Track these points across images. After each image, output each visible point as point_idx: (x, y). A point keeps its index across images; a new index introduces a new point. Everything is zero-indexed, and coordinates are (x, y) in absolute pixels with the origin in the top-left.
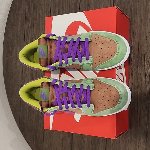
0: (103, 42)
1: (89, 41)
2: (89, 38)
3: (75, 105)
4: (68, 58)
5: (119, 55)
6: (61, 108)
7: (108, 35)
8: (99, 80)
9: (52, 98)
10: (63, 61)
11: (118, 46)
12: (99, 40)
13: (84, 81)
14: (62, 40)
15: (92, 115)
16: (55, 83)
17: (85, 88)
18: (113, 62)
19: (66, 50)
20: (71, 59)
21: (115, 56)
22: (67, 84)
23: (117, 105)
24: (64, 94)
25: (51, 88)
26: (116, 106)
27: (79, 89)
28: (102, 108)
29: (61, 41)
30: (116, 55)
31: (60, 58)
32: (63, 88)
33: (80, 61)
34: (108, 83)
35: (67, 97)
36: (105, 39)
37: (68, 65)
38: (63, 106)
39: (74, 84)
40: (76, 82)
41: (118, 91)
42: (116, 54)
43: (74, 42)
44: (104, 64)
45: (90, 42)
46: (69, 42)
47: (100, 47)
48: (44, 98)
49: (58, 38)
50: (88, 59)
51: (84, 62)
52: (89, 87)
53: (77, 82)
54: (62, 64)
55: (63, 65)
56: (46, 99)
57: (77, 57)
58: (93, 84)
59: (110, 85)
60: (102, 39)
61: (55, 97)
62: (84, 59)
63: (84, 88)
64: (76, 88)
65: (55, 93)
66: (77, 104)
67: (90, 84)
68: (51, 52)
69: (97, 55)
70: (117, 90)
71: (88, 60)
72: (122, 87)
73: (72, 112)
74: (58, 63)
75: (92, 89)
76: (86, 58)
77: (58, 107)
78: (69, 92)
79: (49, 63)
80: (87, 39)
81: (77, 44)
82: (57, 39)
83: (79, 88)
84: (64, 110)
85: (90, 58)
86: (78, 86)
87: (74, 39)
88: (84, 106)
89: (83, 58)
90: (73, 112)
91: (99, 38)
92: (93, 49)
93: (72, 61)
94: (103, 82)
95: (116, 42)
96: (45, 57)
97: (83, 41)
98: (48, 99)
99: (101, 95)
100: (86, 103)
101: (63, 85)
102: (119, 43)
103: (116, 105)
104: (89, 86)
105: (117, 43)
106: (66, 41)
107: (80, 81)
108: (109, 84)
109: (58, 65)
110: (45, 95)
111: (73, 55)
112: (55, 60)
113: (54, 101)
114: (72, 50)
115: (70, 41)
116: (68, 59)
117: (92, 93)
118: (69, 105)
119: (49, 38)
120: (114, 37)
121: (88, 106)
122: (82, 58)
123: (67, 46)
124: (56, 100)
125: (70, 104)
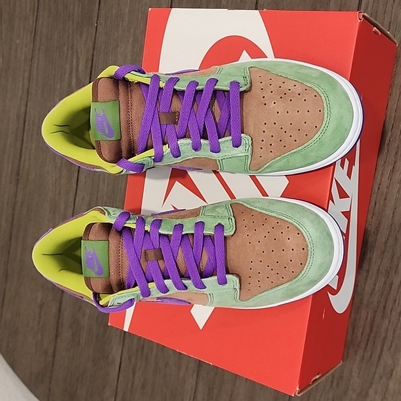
0: (284, 95)
1: (242, 89)
2: (241, 81)
3: (184, 281)
4: (179, 138)
5: (329, 133)
6: (146, 293)
7: (300, 71)
8: (249, 207)
9: (119, 267)
10: (166, 149)
11: (325, 106)
12: (272, 88)
13: (208, 210)
14: (162, 85)
15: (237, 306)
16: (126, 225)
17: (209, 231)
18: (312, 154)
19: (173, 117)
20: (188, 141)
21: (317, 136)
22: (157, 223)
23: (303, 272)
24: (151, 254)
25: (113, 239)
26: (300, 276)
27: (193, 234)
28: (260, 284)
29: (160, 88)
30: (319, 133)
31: (155, 138)
32: (147, 235)
33: (216, 149)
34: (273, 212)
35: (161, 262)
36: (290, 85)
37: (179, 160)
38: (152, 286)
39: (178, 222)
40: (183, 217)
41: (302, 233)
42: (321, 130)
43: (197, 92)
44: (286, 159)
45: (245, 92)
46: (183, 92)
47: (274, 107)
48: (96, 270)
49: (151, 78)
50: (237, 144)
51: (226, 152)
52: (220, 227)
53: (187, 215)
54: (163, 156)
55: (165, 159)
56: (100, 272)
57: (205, 137)
58: (233, 218)
59: (280, 217)
60: (280, 83)
61: (126, 263)
62: (226, 142)
63: (206, 232)
64: (183, 233)
65: (125, 251)
66: (189, 278)
67: (223, 218)
68: (129, 124)
69: (264, 132)
70: (299, 230)
71: (237, 147)
72: (312, 222)
73: (180, 300)
74: (151, 152)
75: (228, 232)
76: (232, 139)
77: (137, 290)
78: (164, 245)
79: (124, 154)
80: (235, 84)
81: (206, 97)
82: (148, 81)
83: (193, 232)
84: (158, 298)
85: (243, 142)
86: (189, 229)
87: (197, 84)
88: (210, 282)
89: (223, 139)
90: (185, 301)
91: (271, 82)
92: (253, 112)
93: (190, 147)
94: (261, 211)
95: (322, 95)
96: (113, 139)
97: (225, 88)
98: (105, 269)
99: (257, 248)
100: (216, 275)
101: (147, 228)
102: (331, 97)
103: (299, 274)
104: (219, 224)
105: (323, 98)
106: (175, 90)
107: (195, 213)
108: (275, 215)
109: (149, 159)
110: (97, 261)
111: (194, 130)
112: (141, 146)
113: (125, 275)
114: (193, 114)
115: (185, 89)
116: (181, 142)
117: (230, 243)
118: (168, 282)
119: (124, 78)
120: (316, 78)
121: (223, 282)
122: (220, 140)
123: (177, 105)
124: (130, 272)
125: (169, 278)
